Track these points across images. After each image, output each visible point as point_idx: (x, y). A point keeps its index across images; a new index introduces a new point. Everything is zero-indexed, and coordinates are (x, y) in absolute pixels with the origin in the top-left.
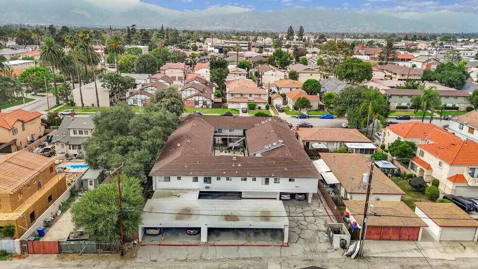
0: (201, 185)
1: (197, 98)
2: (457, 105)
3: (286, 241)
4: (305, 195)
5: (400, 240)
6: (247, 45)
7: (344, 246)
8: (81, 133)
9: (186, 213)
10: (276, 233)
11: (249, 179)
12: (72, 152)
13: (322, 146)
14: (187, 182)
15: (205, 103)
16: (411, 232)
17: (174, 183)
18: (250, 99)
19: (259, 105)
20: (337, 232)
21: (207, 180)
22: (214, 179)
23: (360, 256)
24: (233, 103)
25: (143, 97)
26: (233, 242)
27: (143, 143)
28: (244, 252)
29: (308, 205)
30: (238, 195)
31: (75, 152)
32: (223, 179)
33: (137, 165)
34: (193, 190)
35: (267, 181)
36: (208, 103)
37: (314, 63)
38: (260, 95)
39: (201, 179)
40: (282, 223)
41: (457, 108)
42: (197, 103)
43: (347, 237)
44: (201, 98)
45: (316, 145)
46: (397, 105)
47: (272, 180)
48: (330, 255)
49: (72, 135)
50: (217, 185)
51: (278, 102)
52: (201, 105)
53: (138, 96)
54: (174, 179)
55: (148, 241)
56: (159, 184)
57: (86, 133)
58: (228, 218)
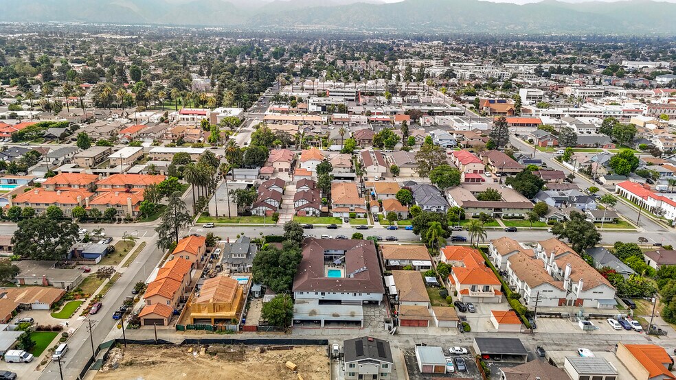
0: (320, 296)
1: (308, 209)
2: (523, 215)
3: (362, 326)
4: (377, 302)
5: (409, 326)
6: (355, 94)
7: (390, 329)
8: (239, 255)
9: (313, 313)
10: (358, 323)
11: (346, 294)
12: (234, 268)
13: (397, 263)
14: (312, 295)
15: (314, 213)
16: (423, 323)
17: (305, 295)
18: (352, 208)
19: (358, 214)
20: (388, 322)
21: (323, 294)
22: (326, 293)
23: (396, 333)
24: (337, 212)
25: (264, 208)
26: (337, 327)
27: (287, 272)
28: (342, 331)
29: (378, 306)
30: (339, 302)
31: (236, 268)
32: (332, 293)
33: (286, 286)
34: (316, 299)
35: (355, 295)
36: (317, 213)
37: (422, 140)
38: (359, 205)
39: (320, 293)
40: (360, 318)
41: (523, 218)
42: (308, 213)
43: (392, 325)
44: (311, 209)
45: (392, 263)
46: (473, 214)
47: (357, 294)
48: (382, 334)
49: (233, 257)
50: (328, 296)
51: (375, 210)
52: (311, 214)
53: (261, 208)
54: (305, 293)
55: (295, 326)
56: (297, 296)
57: (242, 255)
58: (334, 315)
